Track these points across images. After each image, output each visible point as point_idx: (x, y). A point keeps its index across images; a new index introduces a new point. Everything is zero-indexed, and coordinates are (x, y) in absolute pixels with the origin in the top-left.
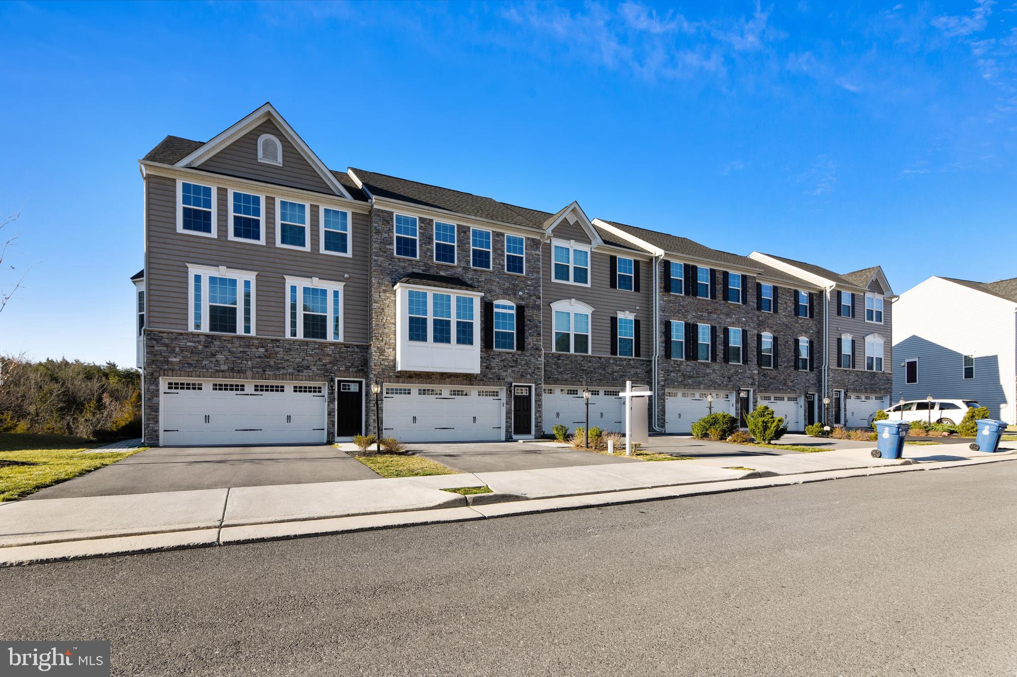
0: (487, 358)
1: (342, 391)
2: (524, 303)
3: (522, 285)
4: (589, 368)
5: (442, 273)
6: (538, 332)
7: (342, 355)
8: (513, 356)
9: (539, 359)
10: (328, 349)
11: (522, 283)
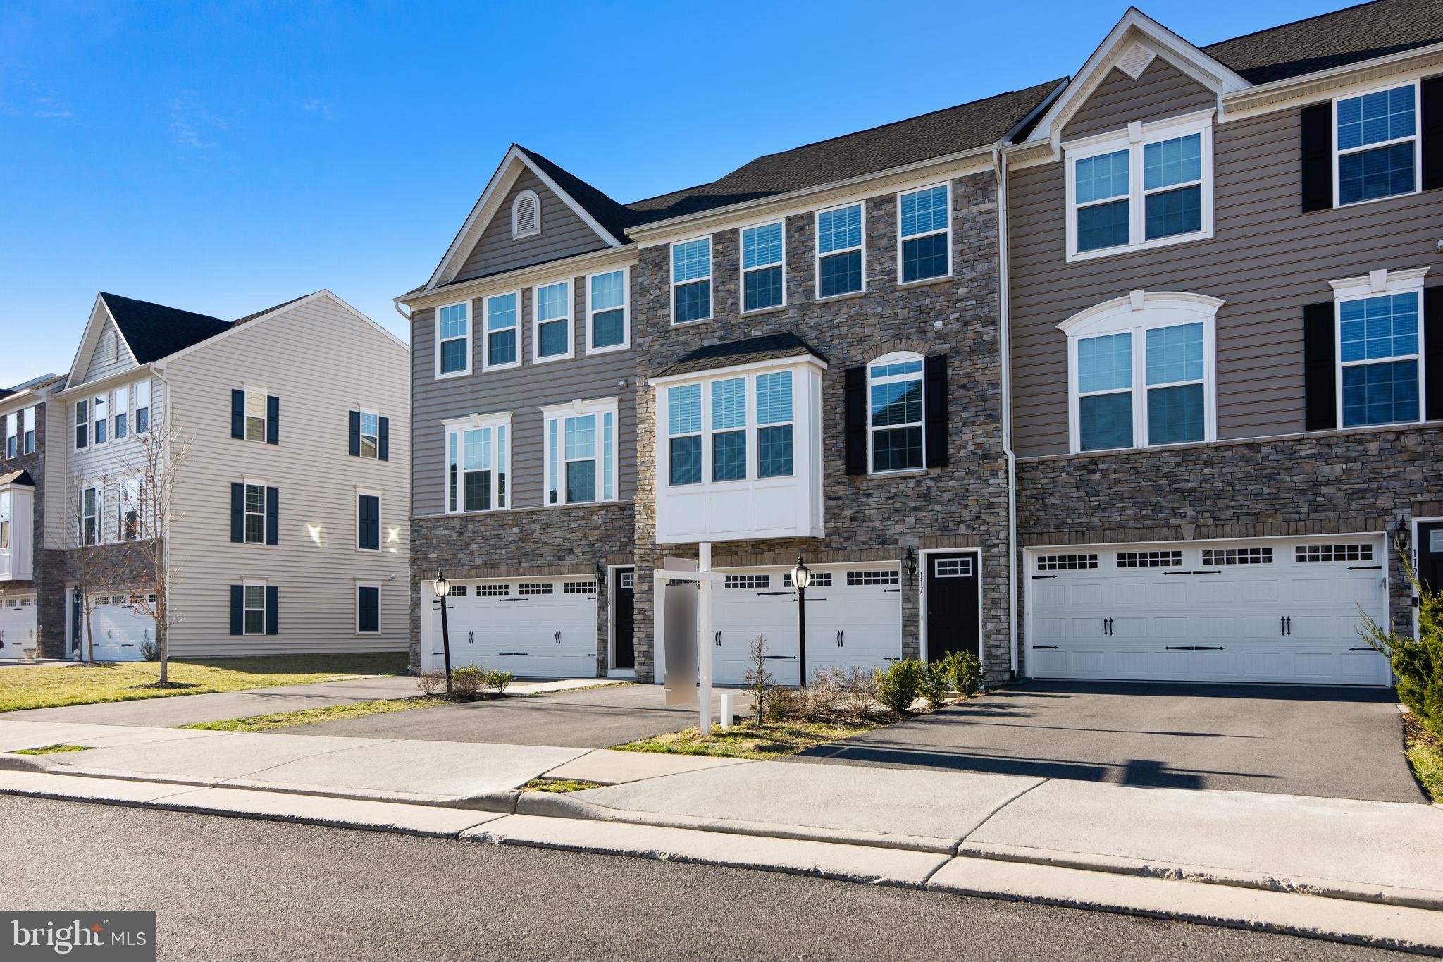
0: (853, 497)
1: (622, 587)
2: (948, 346)
3: (943, 302)
4: (1204, 481)
5: (756, 333)
6: (988, 413)
7: (615, 524)
8: (919, 483)
9: (991, 482)
10: (597, 517)
11: (942, 299)
